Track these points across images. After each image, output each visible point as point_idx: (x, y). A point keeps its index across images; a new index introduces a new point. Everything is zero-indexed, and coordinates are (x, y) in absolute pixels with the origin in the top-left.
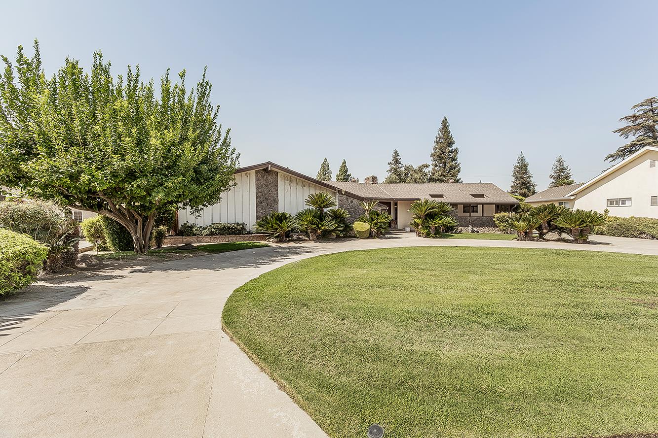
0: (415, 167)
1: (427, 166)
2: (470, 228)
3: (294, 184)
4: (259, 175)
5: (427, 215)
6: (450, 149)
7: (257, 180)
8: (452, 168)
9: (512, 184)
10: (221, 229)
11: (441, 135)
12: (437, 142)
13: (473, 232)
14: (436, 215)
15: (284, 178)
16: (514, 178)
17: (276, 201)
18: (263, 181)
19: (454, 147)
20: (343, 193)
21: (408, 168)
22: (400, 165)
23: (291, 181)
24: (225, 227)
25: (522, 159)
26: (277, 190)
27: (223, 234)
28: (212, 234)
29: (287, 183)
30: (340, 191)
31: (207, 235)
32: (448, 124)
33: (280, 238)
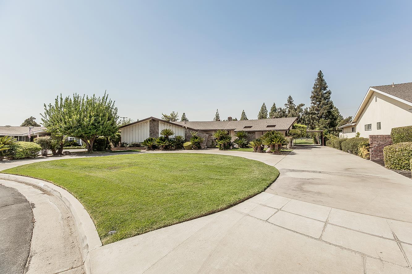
4: (151, 122)
6: (325, 91)
7: (150, 124)
11: (317, 83)
12: (314, 88)
15: (161, 124)
17: (158, 133)
18: (152, 125)
20: (186, 128)
23: (164, 124)
24: (135, 144)
26: (158, 128)
27: (134, 147)
28: (130, 146)
33: (149, 149)
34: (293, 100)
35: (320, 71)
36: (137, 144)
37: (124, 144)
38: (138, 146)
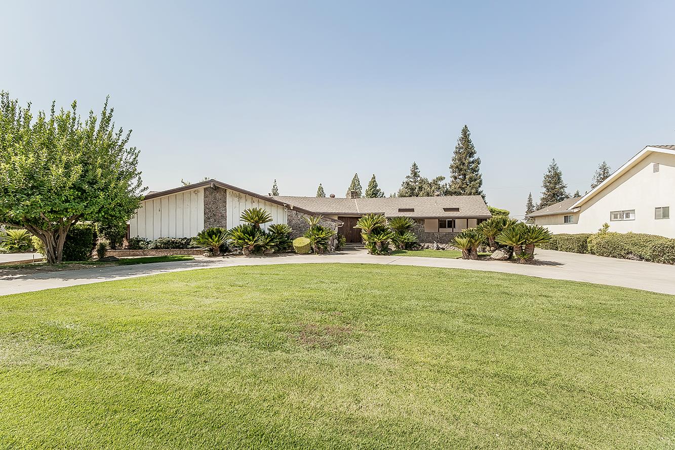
0: (430, 181)
1: (441, 179)
3: (243, 200)
4: (207, 193)
6: (471, 159)
7: (205, 197)
10: (165, 244)
11: (461, 145)
12: (456, 152)
13: (438, 249)
14: (383, 230)
15: (233, 195)
16: (545, 189)
17: (224, 217)
18: (211, 198)
19: (476, 157)
20: (292, 208)
22: (419, 179)
23: (240, 197)
24: (169, 241)
25: (554, 168)
26: (225, 206)
27: (167, 248)
28: (156, 248)
29: (236, 199)
30: (288, 206)
31: (152, 248)
32: (468, 133)
33: (213, 252)
34: (418, 170)
35: (466, 126)
36: (176, 243)
37: (139, 241)
38: (178, 247)
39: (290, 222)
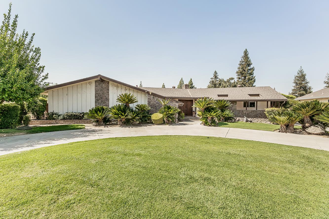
0: (225, 80)
1: (232, 79)
2: (245, 119)
3: (120, 89)
4: (97, 84)
5: (205, 109)
6: (249, 68)
7: (96, 86)
8: (249, 79)
9: (293, 88)
10: (70, 116)
11: (243, 60)
12: (240, 64)
13: (247, 121)
15: (113, 85)
16: (295, 84)
17: (108, 99)
18: (99, 87)
19: (252, 66)
20: (151, 94)
21: (221, 80)
22: (218, 79)
23: (117, 87)
24: (72, 115)
25: (301, 71)
26: (108, 92)
27: (70, 119)
28: (64, 119)
29: (115, 88)
30: (148, 93)
31: (61, 119)
32: (247, 53)
33: (98, 123)
34: (217, 75)
35: (246, 49)
36: (77, 116)
37: (53, 114)
38: (78, 119)
39: (149, 103)
